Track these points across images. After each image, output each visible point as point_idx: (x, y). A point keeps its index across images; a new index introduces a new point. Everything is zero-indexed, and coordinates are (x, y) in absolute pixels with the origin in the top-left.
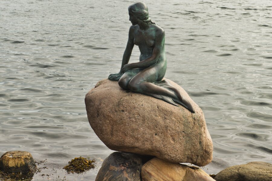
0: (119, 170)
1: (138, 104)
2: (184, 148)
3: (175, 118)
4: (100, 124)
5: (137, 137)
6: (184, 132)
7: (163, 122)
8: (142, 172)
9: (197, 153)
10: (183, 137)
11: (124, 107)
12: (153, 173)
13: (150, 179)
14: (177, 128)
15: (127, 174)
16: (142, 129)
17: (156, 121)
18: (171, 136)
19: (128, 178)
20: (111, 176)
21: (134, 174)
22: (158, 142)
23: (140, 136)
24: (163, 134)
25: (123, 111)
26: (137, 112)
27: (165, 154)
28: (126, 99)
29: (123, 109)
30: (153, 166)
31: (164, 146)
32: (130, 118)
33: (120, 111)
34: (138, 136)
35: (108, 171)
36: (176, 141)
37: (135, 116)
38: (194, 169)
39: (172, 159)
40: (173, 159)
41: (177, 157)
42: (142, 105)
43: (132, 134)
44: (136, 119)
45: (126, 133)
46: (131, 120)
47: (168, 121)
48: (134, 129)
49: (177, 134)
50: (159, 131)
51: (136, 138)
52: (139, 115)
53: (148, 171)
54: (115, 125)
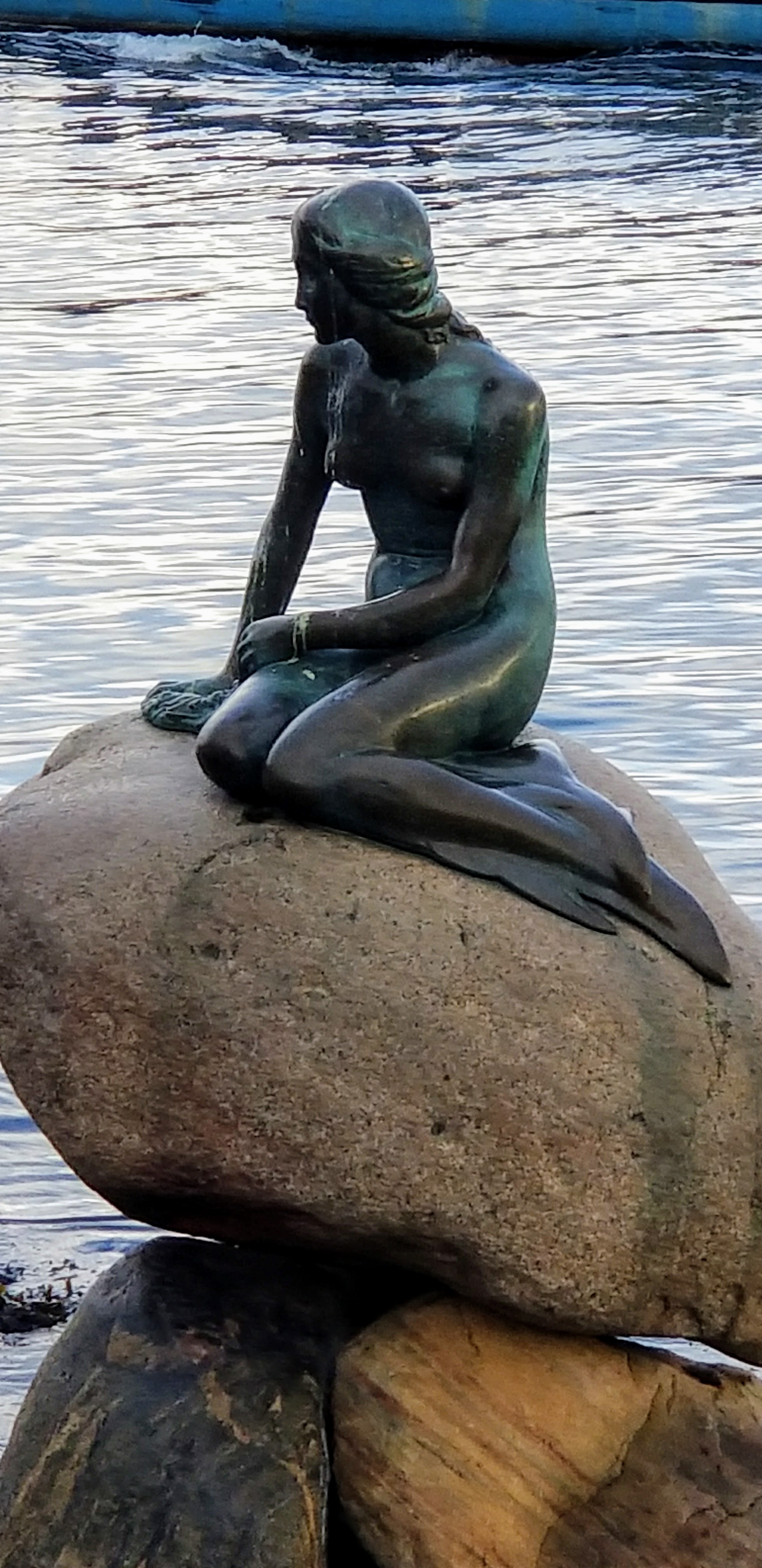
0: (174, 1366)
1: (321, 909)
2: (640, 1234)
3: (583, 1017)
4: (50, 1035)
5: (300, 1139)
6: (638, 1117)
7: (495, 1043)
8: (340, 1388)
9: (733, 1272)
10: (635, 1156)
11: (218, 921)
12: (409, 1400)
13: (394, 1439)
14: (596, 1091)
15: (226, 1398)
16: (338, 1082)
17: (442, 1030)
18: (550, 1144)
19: (231, 1427)
20: (115, 1403)
21: (278, 1399)
22: (448, 1181)
23: (323, 1135)
24: (487, 1127)
25: (213, 951)
26: (309, 961)
27: (499, 1272)
28: (236, 869)
29: (214, 938)
30: (415, 1346)
31: (493, 1212)
32: (258, 1004)
33: (193, 951)
34: (315, 1137)
35: (98, 1370)
36: (579, 1184)
37: (295, 989)
38: (716, 1383)
39: (551, 1309)
40: (554, 1304)
41: (588, 1291)
42: (352, 917)
43: (268, 1117)
44: (301, 1014)
45: (226, 1105)
46: (266, 1021)
47: (533, 1034)
48: (282, 1084)
49: (589, 1130)
50: (461, 1107)
51: (296, 1149)
52: (327, 986)
53: (376, 1381)
54: (151, 1052)
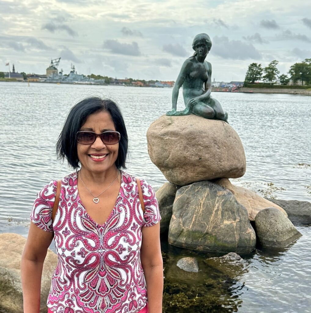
25: (229, 136)
35: (217, 198)
52: (236, 138)
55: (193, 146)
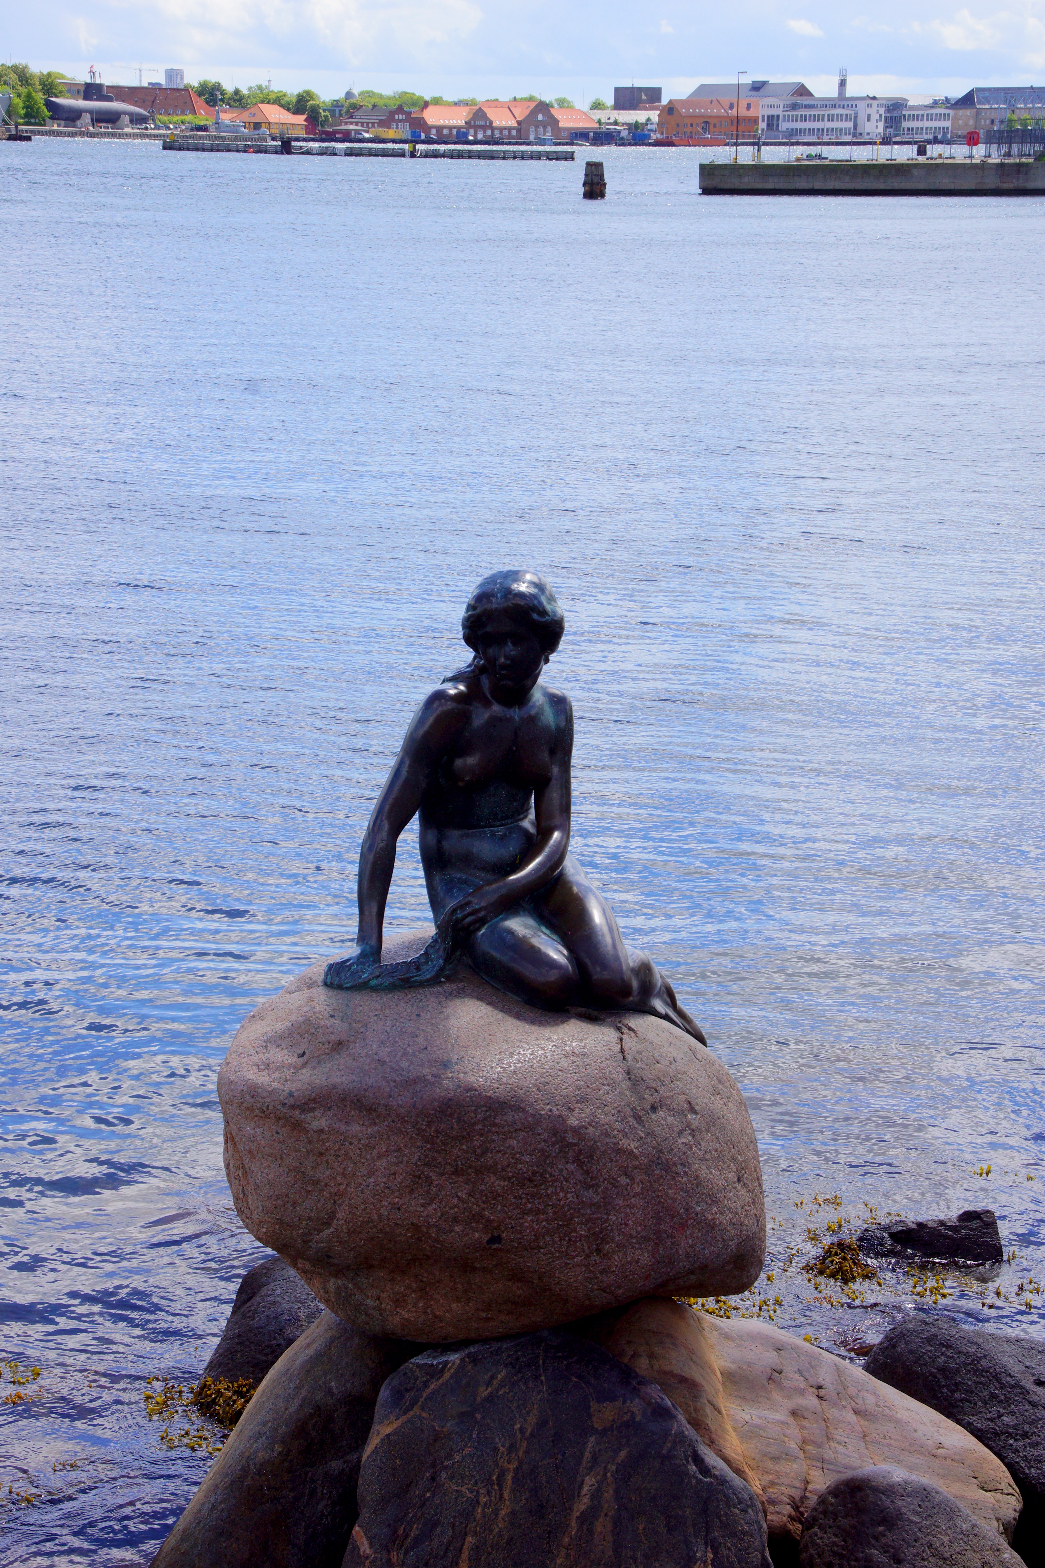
12: (696, 1376)
13: (698, 1405)
25: (654, 1109)
29: (652, 1100)
35: (593, 1439)
55: (457, 1172)
